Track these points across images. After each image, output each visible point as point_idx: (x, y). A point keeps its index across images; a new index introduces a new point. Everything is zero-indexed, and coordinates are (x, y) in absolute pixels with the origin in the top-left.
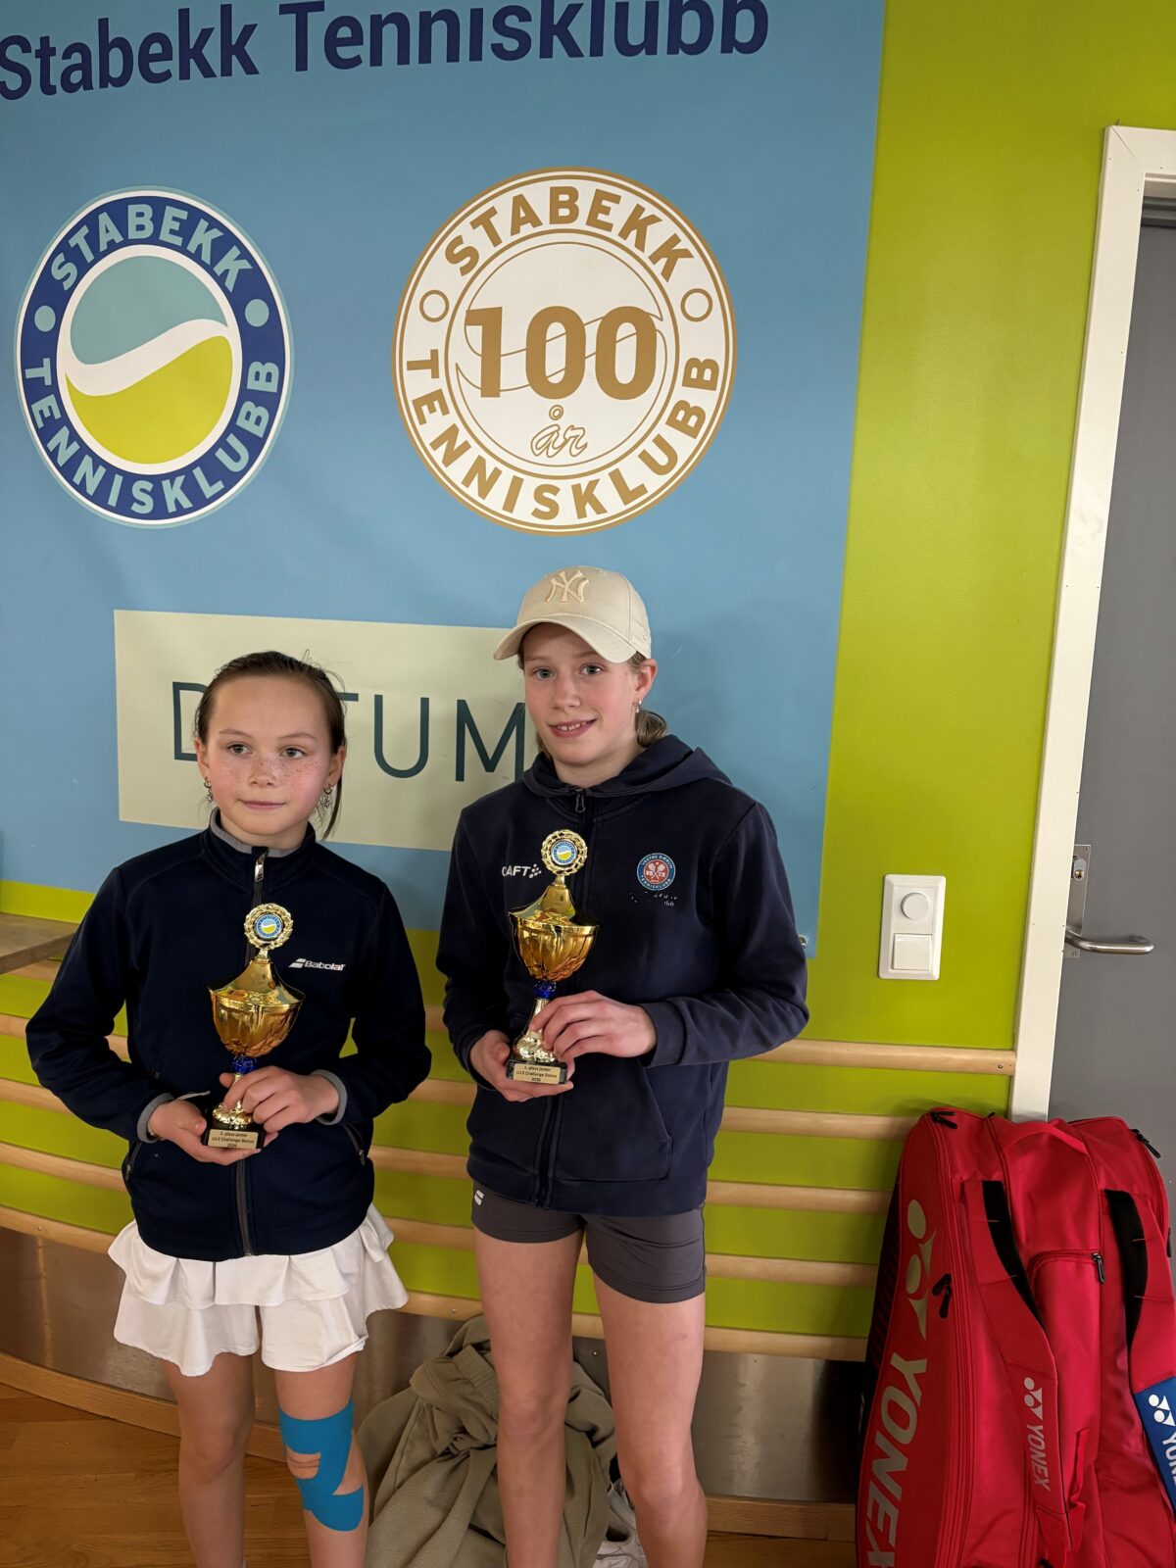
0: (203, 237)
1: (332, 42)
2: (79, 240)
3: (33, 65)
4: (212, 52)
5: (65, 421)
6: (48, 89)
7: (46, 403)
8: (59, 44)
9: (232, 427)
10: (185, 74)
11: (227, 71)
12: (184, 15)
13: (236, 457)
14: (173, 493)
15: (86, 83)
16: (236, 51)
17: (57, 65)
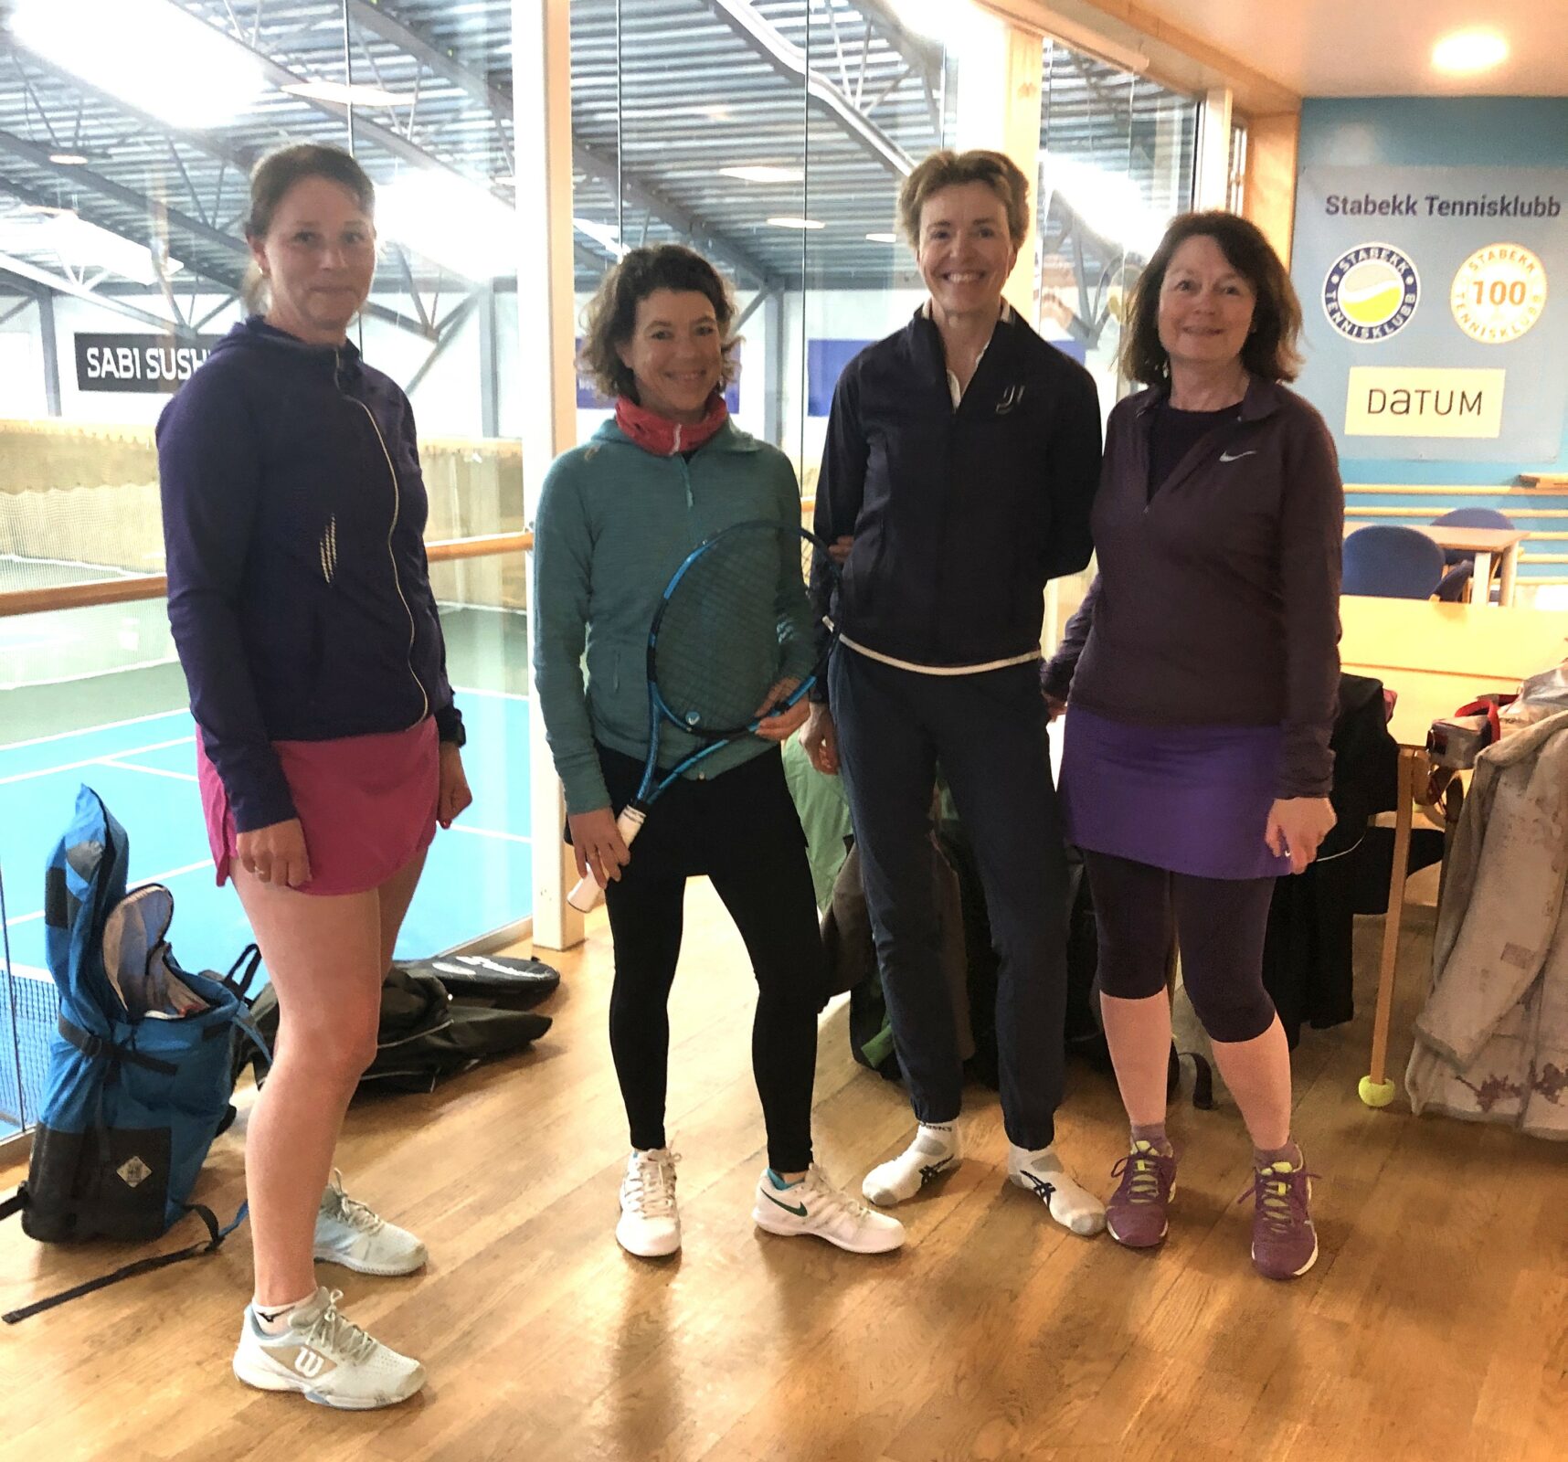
0: (1394, 259)
1: (1440, 207)
2: (1352, 257)
3: (1341, 206)
4: (1403, 207)
5: (1339, 310)
6: (1345, 212)
7: (1333, 305)
8: (1350, 200)
9: (1399, 312)
10: (1393, 212)
11: (1407, 212)
12: (1395, 197)
13: (1398, 321)
14: (1376, 332)
15: (1359, 211)
16: (1411, 208)
17: (1349, 207)
